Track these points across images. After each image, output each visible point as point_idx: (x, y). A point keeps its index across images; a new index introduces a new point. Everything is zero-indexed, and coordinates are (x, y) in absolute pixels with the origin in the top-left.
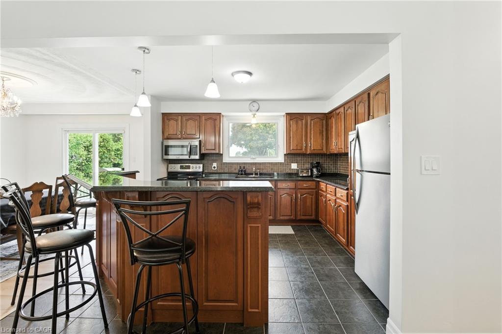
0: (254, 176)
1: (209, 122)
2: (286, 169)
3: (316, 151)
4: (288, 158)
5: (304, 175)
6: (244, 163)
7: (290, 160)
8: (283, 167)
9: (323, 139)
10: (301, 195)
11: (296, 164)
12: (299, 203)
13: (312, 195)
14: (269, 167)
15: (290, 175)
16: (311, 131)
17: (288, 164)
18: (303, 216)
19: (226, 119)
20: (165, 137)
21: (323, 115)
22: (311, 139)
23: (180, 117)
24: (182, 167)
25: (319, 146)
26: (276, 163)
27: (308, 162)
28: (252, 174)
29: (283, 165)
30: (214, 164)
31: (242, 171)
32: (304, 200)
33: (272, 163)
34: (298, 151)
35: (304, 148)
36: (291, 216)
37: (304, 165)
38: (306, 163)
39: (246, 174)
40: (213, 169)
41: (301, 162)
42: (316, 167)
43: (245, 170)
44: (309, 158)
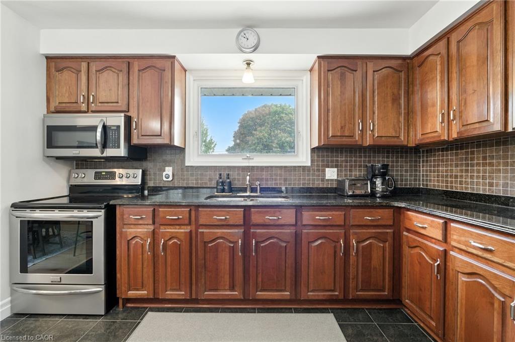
0: (248, 194)
1: (147, 75)
2: (314, 180)
3: (383, 139)
4: (318, 156)
5: (358, 192)
6: (229, 168)
7: (323, 161)
8: (308, 175)
9: (400, 114)
10: (358, 242)
11: (336, 170)
12: (352, 259)
13: (384, 242)
14: (281, 175)
15: (324, 192)
16: (374, 96)
17: (319, 170)
18: (362, 290)
19: (192, 79)
20: (52, 109)
21: (400, 62)
22: (374, 113)
23: (84, 65)
24: (98, 176)
25: (391, 130)
26: (295, 167)
27: (360, 166)
28: (245, 190)
29: (309, 170)
30: (167, 168)
31: (223, 183)
32: (367, 253)
33: (285, 167)
34: (344, 139)
35: (357, 133)
36: (333, 291)
37: (351, 171)
38: (355, 166)
39: (231, 190)
40: (165, 179)
41: (346, 166)
42: (383, 175)
43: (230, 183)
44: (360, 157)
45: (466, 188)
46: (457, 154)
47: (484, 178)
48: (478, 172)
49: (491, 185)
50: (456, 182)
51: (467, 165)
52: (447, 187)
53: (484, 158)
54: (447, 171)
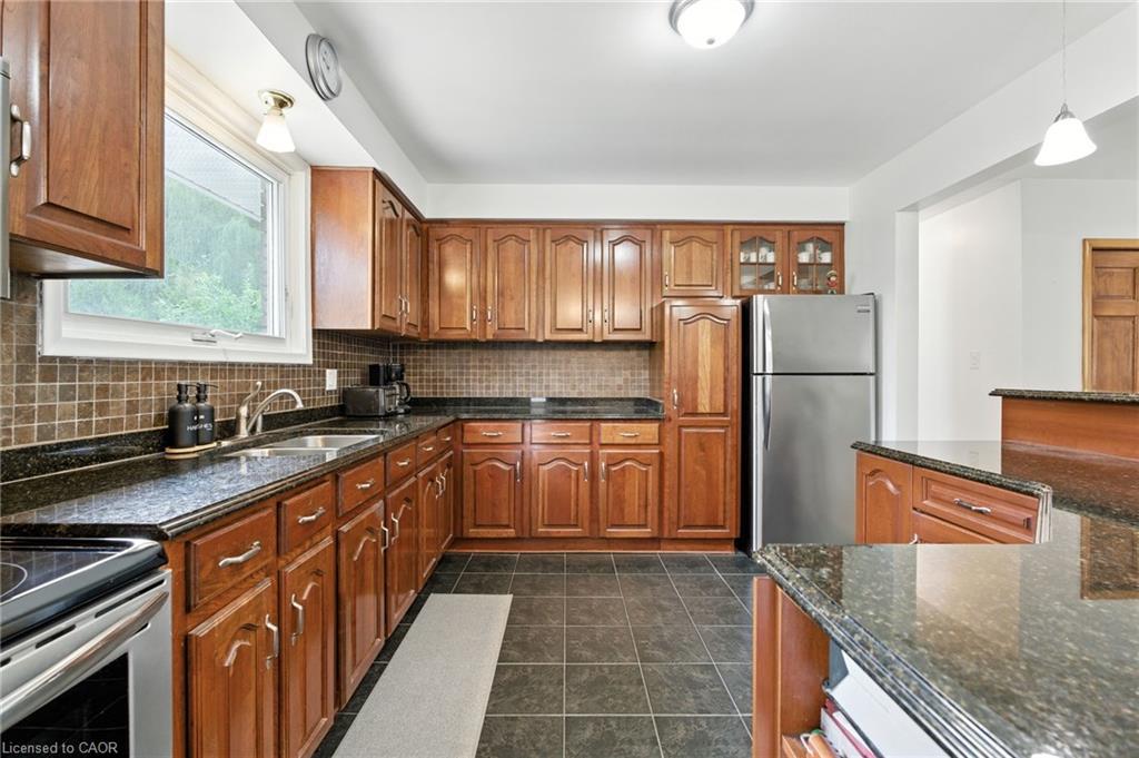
2: (314, 394)
4: (319, 345)
7: (324, 354)
8: (309, 383)
9: (418, 296)
11: (336, 372)
16: (407, 263)
17: (319, 373)
21: (417, 222)
26: (294, 366)
27: (355, 366)
29: (310, 375)
35: (399, 314)
37: (348, 374)
38: (351, 366)
41: (344, 366)
44: (355, 350)
45: (461, 393)
46: (448, 355)
47: (481, 381)
48: (475, 374)
49: (488, 387)
50: (448, 387)
51: (462, 368)
52: (435, 393)
53: (481, 361)
54: (434, 374)
